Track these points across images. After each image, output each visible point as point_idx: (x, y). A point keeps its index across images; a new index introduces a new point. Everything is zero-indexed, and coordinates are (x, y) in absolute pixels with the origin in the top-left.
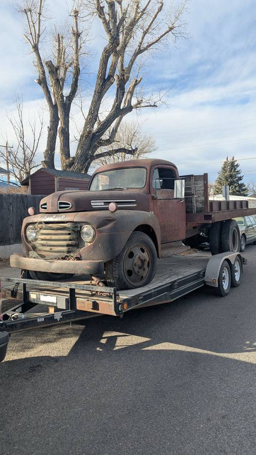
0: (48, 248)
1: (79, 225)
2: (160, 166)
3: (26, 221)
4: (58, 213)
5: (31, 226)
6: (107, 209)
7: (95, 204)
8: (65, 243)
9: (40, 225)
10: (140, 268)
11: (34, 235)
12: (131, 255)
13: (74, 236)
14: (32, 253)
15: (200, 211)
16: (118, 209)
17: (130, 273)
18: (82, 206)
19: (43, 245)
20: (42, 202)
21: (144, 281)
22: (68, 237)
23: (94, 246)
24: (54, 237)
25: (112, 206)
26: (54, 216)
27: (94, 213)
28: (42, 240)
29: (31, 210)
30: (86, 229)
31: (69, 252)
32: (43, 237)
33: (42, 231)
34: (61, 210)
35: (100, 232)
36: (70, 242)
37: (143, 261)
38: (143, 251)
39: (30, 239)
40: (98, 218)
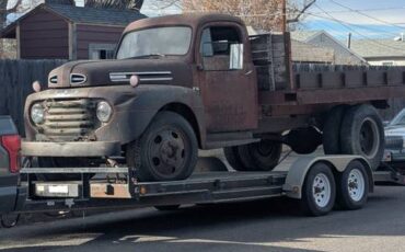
0: (58, 131)
1: (94, 102)
2: (213, 24)
3: (30, 98)
4: (71, 87)
5: (37, 105)
6: (128, 83)
7: (114, 77)
8: (78, 123)
9: (49, 103)
10: (170, 157)
11: (41, 116)
12: (159, 139)
13: (89, 115)
14: (39, 136)
15: (280, 87)
16: (140, 83)
17: (156, 161)
18: (98, 79)
19: (52, 127)
20: (52, 74)
21: (176, 174)
22: (81, 116)
23: (111, 126)
24: (65, 117)
25: (134, 80)
26: (66, 91)
27: (112, 87)
28: (51, 120)
29: (36, 85)
30: (102, 106)
31: (83, 134)
32: (52, 117)
33: (52, 110)
34: (73, 84)
35: (118, 110)
36: (84, 122)
37: (174, 149)
38: (176, 136)
39: (36, 120)
40: (117, 93)
